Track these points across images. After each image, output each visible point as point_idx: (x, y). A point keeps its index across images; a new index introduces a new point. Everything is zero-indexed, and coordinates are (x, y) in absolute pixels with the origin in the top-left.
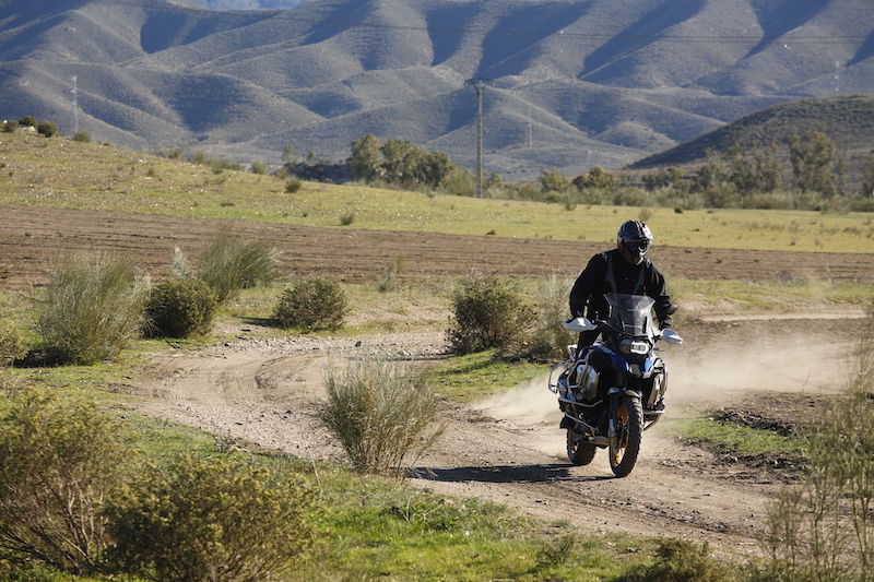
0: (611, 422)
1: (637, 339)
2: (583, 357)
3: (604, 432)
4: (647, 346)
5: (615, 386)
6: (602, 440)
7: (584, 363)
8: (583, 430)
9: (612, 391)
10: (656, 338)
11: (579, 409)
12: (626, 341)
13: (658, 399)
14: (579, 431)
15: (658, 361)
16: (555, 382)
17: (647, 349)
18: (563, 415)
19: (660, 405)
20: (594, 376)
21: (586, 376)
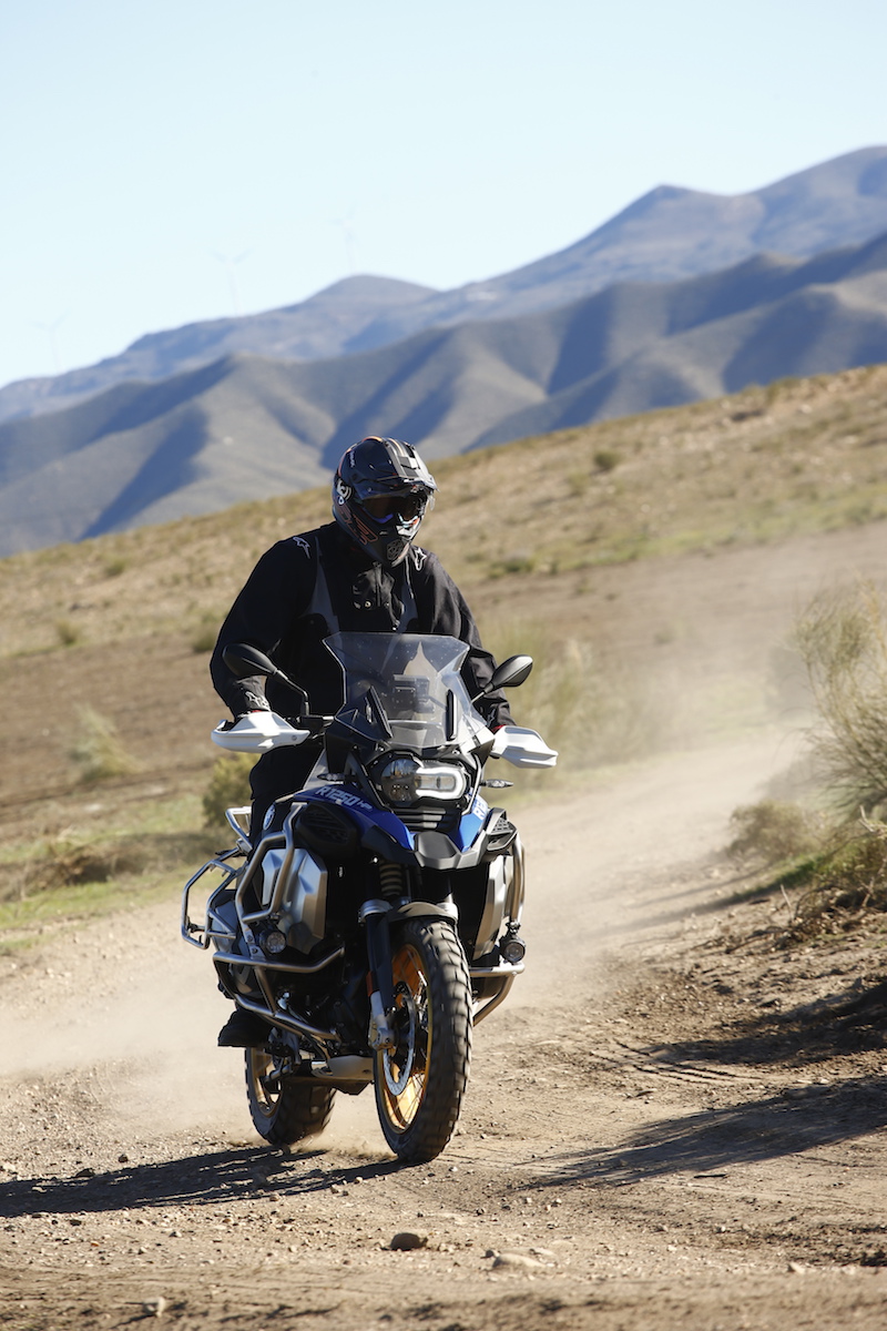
0: (376, 999)
1: (431, 756)
2: (276, 826)
3: (355, 1041)
4: (458, 773)
5: (377, 895)
6: (351, 1064)
7: (281, 844)
8: (293, 1044)
9: (369, 909)
10: (483, 752)
11: (278, 981)
12: (400, 768)
13: (503, 931)
14: (280, 1052)
15: (496, 818)
16: (199, 916)
17: (461, 784)
18: (228, 1007)
19: (510, 948)
20: (312, 875)
21: (291, 884)
